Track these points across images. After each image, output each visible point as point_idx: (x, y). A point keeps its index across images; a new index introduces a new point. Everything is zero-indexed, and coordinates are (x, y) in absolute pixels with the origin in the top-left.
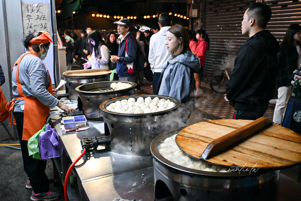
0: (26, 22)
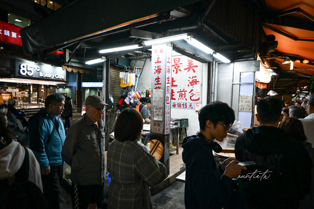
0: (240, 103)
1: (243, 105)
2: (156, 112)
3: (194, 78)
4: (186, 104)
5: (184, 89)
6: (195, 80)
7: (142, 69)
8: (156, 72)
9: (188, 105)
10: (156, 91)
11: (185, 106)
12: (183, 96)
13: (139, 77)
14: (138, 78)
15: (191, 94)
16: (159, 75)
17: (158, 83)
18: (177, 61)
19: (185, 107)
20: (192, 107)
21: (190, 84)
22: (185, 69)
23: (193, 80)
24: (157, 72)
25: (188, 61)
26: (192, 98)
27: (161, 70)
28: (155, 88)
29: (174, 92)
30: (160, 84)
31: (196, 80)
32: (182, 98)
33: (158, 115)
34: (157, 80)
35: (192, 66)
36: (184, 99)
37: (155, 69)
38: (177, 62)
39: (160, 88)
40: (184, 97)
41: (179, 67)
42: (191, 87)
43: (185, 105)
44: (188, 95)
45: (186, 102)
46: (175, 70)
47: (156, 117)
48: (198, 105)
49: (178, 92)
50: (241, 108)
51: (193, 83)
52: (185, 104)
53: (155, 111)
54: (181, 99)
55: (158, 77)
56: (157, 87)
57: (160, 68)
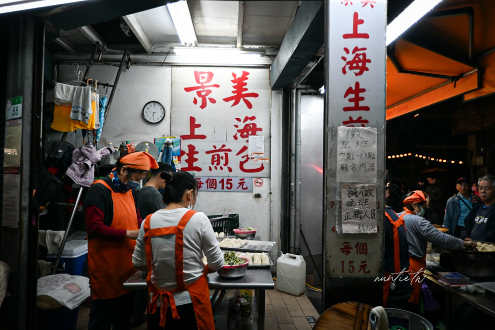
2: (350, 204)
3: (249, 122)
4: (231, 180)
5: (224, 146)
6: (251, 126)
7: (114, 87)
8: (347, 69)
9: (236, 183)
10: (348, 131)
11: (227, 185)
12: (223, 162)
13: (106, 108)
14: (103, 111)
15: (243, 157)
16: (359, 79)
17: (357, 104)
18: (203, 78)
19: (227, 188)
20: (244, 187)
21: (239, 135)
22: (227, 100)
23: (247, 125)
24: (351, 68)
25: (233, 81)
26: (246, 166)
27: (369, 61)
28: (345, 123)
29: (197, 153)
30: (366, 109)
31: (254, 125)
32: (218, 167)
33: (357, 214)
34: (352, 96)
35: (243, 93)
36: (225, 168)
37: (344, 58)
38: (205, 80)
39: (366, 121)
40: (225, 165)
41: (209, 92)
42: (241, 142)
43: (227, 183)
44: (234, 160)
45: (231, 174)
46: (199, 100)
47: (346, 223)
48: (260, 181)
49: (208, 153)
51: (248, 133)
52: (228, 180)
53: (345, 199)
54: (216, 168)
55: (357, 84)
56: (355, 118)
57: (364, 55)
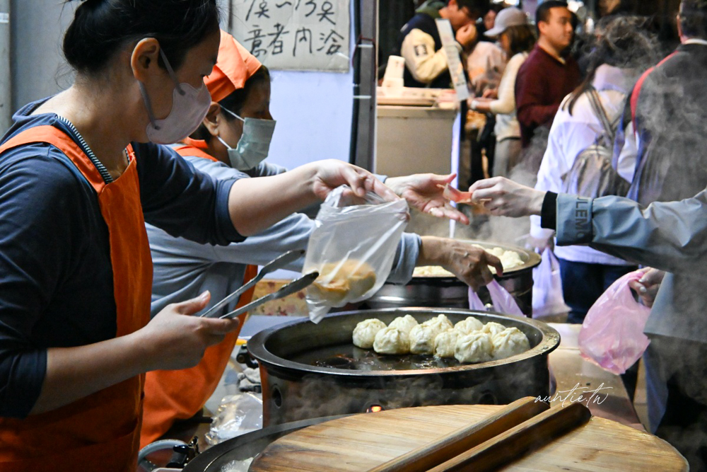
1: (271, 6)
50: (257, 34)
